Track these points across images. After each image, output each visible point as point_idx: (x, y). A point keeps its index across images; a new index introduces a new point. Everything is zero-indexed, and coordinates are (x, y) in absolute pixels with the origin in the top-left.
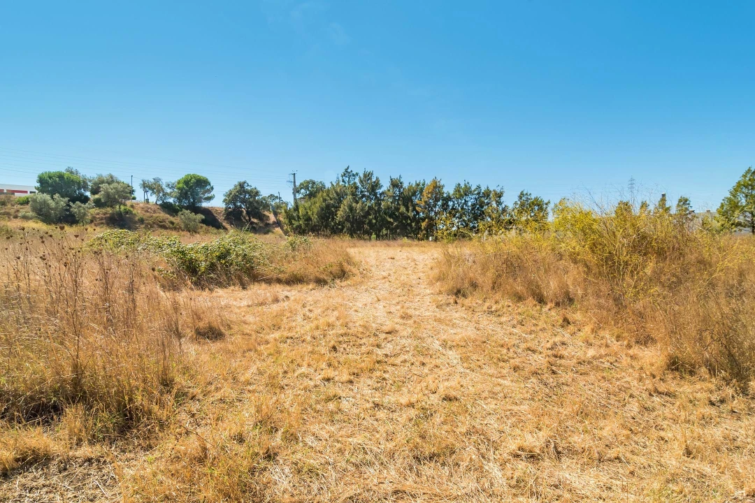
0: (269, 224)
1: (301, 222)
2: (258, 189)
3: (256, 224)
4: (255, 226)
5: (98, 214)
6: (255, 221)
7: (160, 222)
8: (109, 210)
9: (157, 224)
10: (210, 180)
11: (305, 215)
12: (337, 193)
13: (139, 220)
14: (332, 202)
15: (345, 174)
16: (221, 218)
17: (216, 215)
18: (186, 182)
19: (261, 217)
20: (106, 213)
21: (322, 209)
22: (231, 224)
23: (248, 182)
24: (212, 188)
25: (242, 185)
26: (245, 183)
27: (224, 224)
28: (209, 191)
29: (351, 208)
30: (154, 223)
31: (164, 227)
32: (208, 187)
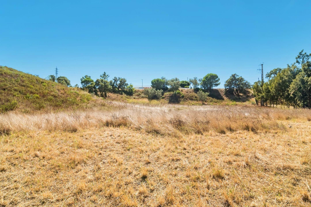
0: (249, 96)
1: (264, 94)
2: (243, 77)
3: (241, 96)
4: (240, 97)
5: (167, 95)
6: (241, 94)
7: (191, 97)
8: (172, 93)
9: (189, 98)
10: (218, 75)
11: (266, 89)
12: (291, 71)
13: (182, 96)
14: (286, 78)
15: (299, 57)
16: (222, 94)
17: (220, 92)
18: (206, 78)
19: (246, 93)
20: (170, 94)
21: (279, 84)
22: (227, 96)
23: (237, 74)
24: (219, 79)
25: (234, 76)
26: (235, 75)
27: (224, 97)
28: (217, 81)
29: (303, 81)
30: (188, 98)
31: (192, 100)
32: (217, 79)
